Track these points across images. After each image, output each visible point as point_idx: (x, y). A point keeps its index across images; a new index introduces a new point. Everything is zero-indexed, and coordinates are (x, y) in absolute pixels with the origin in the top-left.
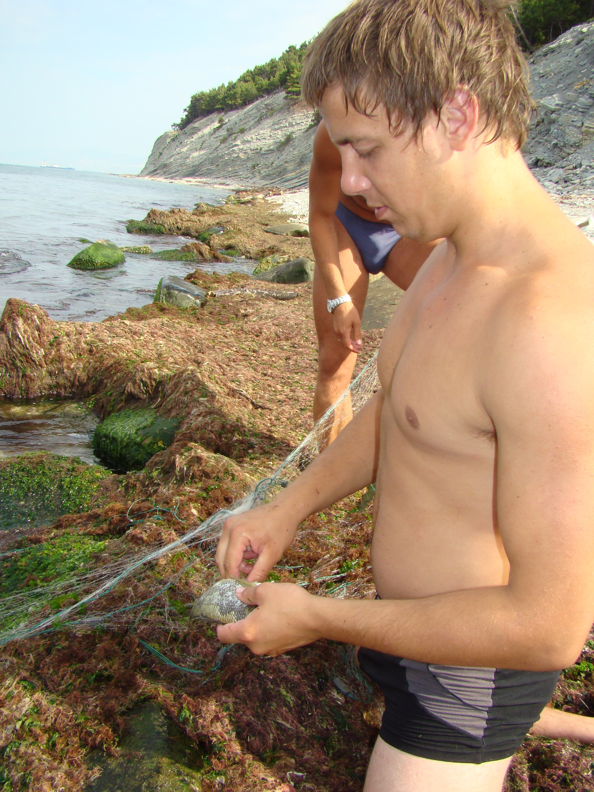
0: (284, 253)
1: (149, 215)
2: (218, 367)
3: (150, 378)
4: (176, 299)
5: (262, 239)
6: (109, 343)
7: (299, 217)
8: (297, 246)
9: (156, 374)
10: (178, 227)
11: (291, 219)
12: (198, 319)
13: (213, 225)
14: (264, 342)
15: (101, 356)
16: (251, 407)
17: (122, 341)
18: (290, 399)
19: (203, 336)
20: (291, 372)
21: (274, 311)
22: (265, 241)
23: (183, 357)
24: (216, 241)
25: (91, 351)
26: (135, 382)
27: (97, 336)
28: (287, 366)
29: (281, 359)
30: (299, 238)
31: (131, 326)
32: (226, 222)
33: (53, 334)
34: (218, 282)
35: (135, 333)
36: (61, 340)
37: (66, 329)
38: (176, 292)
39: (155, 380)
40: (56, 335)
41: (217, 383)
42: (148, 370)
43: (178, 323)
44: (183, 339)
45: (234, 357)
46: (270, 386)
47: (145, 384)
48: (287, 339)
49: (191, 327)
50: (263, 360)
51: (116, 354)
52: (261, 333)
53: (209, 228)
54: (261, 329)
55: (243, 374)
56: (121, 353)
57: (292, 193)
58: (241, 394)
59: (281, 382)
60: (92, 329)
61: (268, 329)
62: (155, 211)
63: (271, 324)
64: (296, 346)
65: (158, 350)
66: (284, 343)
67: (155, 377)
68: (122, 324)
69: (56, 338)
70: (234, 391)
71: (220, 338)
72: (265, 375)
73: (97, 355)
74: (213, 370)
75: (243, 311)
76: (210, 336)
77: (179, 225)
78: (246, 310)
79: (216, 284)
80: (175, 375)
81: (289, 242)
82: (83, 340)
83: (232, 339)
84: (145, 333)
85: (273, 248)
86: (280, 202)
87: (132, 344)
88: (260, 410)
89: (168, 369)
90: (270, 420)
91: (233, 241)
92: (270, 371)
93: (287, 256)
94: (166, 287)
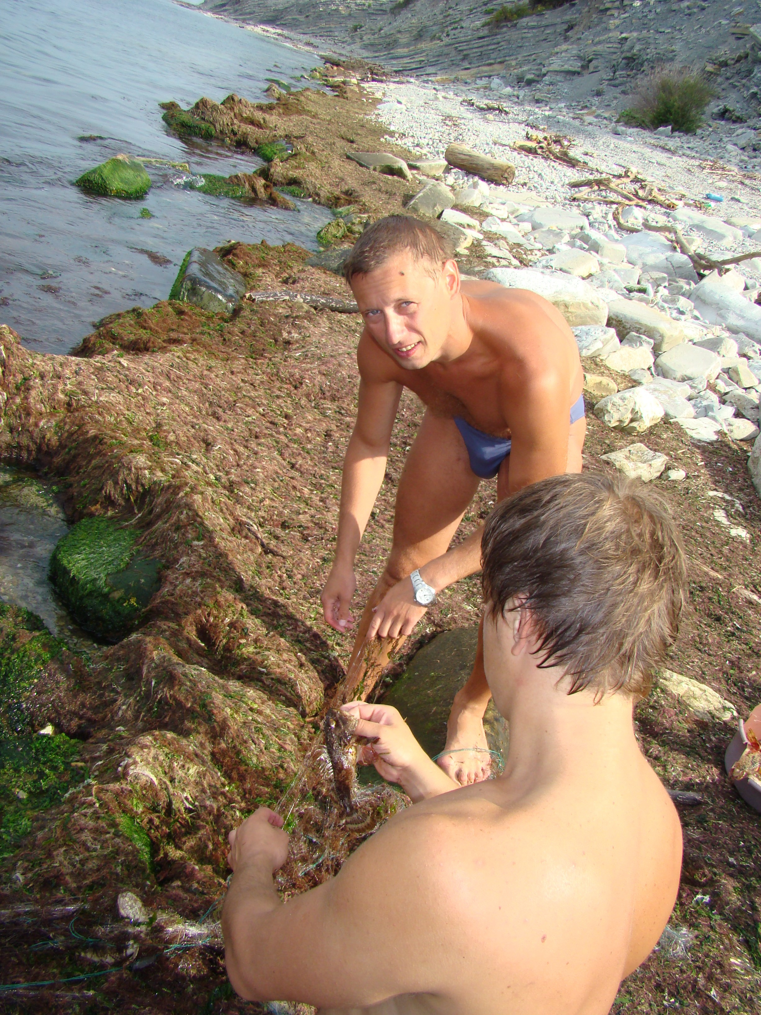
0: (364, 209)
1: (197, 106)
2: (232, 452)
3: (137, 481)
4: (202, 298)
5: (340, 175)
6: (94, 399)
7: (397, 135)
8: (384, 196)
9: (146, 478)
10: (233, 131)
11: (386, 137)
12: (224, 340)
13: (281, 136)
14: (303, 402)
15: (82, 418)
16: (260, 550)
17: (113, 397)
18: (316, 524)
19: (224, 384)
20: (326, 463)
21: (325, 345)
22: (343, 180)
23: (189, 434)
24: (279, 169)
25: (69, 405)
26: (116, 483)
27: (80, 383)
28: (324, 452)
29: (319, 435)
30: (390, 177)
31: (128, 369)
32: (297, 138)
33: (22, 373)
34: (264, 266)
35: (132, 382)
36: (32, 383)
37: (41, 367)
38: (204, 289)
39: (143, 485)
40: (27, 375)
41: (222, 510)
42: (136, 469)
43: (195, 361)
44: (195, 392)
45: (257, 430)
46: (294, 488)
47: (129, 487)
48: (333, 399)
49: (210, 369)
50: (295, 435)
51: (100, 418)
52: (301, 384)
53: (274, 140)
54: (302, 378)
55: (263, 468)
56: (108, 418)
57: (398, 83)
58: (249, 530)
59: (312, 484)
60: (76, 372)
61: (311, 379)
62: (206, 101)
63: (316, 371)
64: (343, 412)
65: (158, 415)
66: (328, 404)
67: (144, 481)
68: (117, 364)
69: (25, 379)
70: (242, 524)
71: (246, 391)
72: (293, 466)
73: (76, 414)
74: (224, 458)
75: (285, 335)
76: (233, 385)
77: (236, 128)
78: (289, 333)
79: (261, 270)
80: (169, 487)
81: (374, 187)
82: (60, 387)
83: (261, 392)
84: (145, 384)
85: (351, 194)
86: (378, 95)
87: (125, 403)
88: (270, 556)
89: (163, 470)
90: (280, 577)
91: (301, 172)
92: (300, 462)
93: (366, 215)
94: (191, 280)
